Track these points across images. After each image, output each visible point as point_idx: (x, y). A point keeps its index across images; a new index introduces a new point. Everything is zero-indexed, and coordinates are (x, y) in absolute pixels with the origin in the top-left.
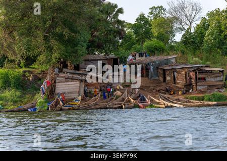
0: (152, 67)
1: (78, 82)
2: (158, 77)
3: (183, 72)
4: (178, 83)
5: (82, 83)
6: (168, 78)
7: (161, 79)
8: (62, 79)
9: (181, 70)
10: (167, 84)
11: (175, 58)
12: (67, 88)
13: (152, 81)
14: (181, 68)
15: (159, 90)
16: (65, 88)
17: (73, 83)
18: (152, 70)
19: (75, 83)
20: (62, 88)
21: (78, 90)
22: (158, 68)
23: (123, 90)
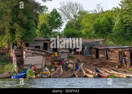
0: (86, 47)
1: (42, 57)
2: (91, 54)
3: (117, 52)
4: (111, 60)
5: (44, 58)
6: (101, 56)
7: (94, 56)
8: (30, 53)
9: (114, 50)
10: (100, 60)
11: (102, 41)
12: (33, 61)
13: (86, 58)
14: (115, 49)
15: (96, 65)
16: (32, 61)
17: (38, 57)
18: (86, 49)
19: (39, 57)
20: (30, 61)
21: (41, 63)
22: (91, 48)
23: (73, 63)
